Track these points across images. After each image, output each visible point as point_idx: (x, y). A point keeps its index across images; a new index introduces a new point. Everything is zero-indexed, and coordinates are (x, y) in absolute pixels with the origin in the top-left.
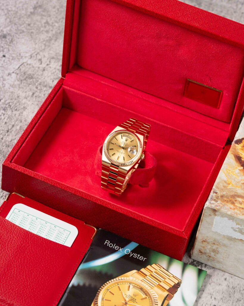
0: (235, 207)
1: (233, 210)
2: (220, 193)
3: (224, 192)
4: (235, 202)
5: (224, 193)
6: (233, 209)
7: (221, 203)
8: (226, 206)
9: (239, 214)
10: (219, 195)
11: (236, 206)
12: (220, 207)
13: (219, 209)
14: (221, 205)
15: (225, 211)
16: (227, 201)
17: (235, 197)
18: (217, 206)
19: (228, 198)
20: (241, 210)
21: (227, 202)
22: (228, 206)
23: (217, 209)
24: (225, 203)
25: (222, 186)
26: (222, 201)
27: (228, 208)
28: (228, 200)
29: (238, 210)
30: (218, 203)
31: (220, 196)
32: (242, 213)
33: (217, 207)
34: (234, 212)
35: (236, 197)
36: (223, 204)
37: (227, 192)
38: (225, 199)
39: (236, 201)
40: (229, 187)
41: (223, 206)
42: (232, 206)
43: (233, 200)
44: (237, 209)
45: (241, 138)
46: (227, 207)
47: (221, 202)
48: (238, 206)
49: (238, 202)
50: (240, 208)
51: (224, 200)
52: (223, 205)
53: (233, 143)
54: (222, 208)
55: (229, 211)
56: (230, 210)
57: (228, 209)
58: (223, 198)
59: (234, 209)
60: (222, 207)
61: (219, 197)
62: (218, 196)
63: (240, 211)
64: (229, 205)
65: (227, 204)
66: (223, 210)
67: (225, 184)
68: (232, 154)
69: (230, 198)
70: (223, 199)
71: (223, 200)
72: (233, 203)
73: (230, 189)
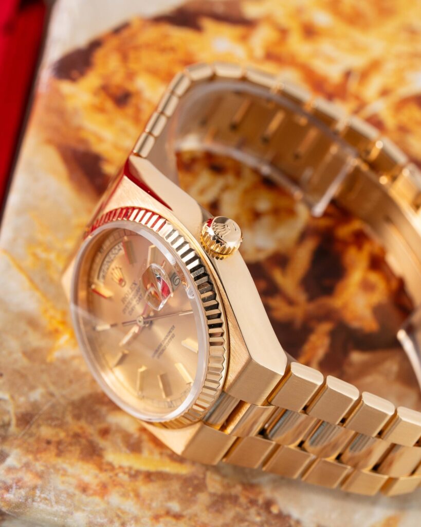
0: (104, 477)
1: (97, 499)
2: (12, 397)
3: (32, 388)
4: (102, 443)
5: (36, 395)
6: (95, 493)
7: (27, 466)
8: (57, 482)
9: (137, 519)
10: (8, 412)
11: (111, 467)
12: (23, 492)
13: (18, 505)
14: (28, 479)
15: (55, 515)
16: (59, 443)
17: (97, 407)
18: (8, 489)
19: (61, 425)
20: (145, 489)
21: (60, 448)
22: (65, 473)
23: (9, 503)
24: (50, 457)
25: (18, 355)
26: (28, 451)
27: (71, 490)
28: (62, 435)
29: (125, 495)
30: (10, 469)
31: (14, 422)
32: (149, 508)
33: (9, 496)
34: (105, 512)
35: (104, 409)
36: (39, 466)
37: (52, 388)
38: (46, 432)
39: (105, 432)
40: (56, 354)
41: (39, 482)
42: (87, 473)
43: (91, 431)
44: (121, 485)
45: (81, 40)
46: (61, 487)
47: (24, 460)
48: (121, 467)
49: (118, 439)
50: (134, 475)
51: (39, 440)
52: (40, 476)
53: (45, 75)
54: (38, 493)
55: (77, 508)
56: (84, 497)
57: (71, 496)
58: (34, 429)
59: (104, 489)
60: (34, 488)
61: (13, 429)
62: (6, 419)
63: (137, 495)
64: (70, 470)
65: (61, 463)
66: (42, 506)
67: (35, 340)
68: (49, 142)
69: (69, 418)
70: (31, 435)
71: (31, 440)
72: (92, 453)
73: (64, 361)
